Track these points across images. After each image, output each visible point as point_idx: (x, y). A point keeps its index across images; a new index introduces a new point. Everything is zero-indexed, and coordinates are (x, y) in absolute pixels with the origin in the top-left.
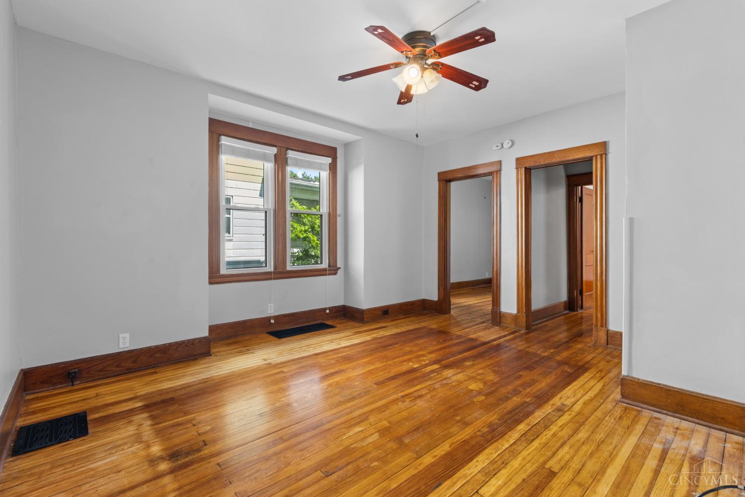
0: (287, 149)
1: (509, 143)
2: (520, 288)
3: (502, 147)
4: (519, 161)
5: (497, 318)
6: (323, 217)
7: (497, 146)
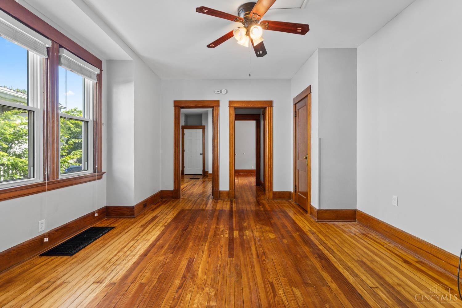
0: (61, 46)
1: (225, 91)
2: (231, 175)
3: (221, 92)
4: (231, 102)
5: (217, 194)
6: (89, 123)
7: (218, 92)
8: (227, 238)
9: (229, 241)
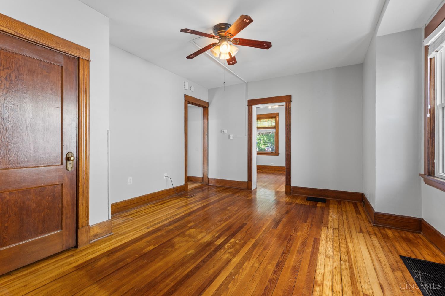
8: (235, 238)
9: (236, 234)
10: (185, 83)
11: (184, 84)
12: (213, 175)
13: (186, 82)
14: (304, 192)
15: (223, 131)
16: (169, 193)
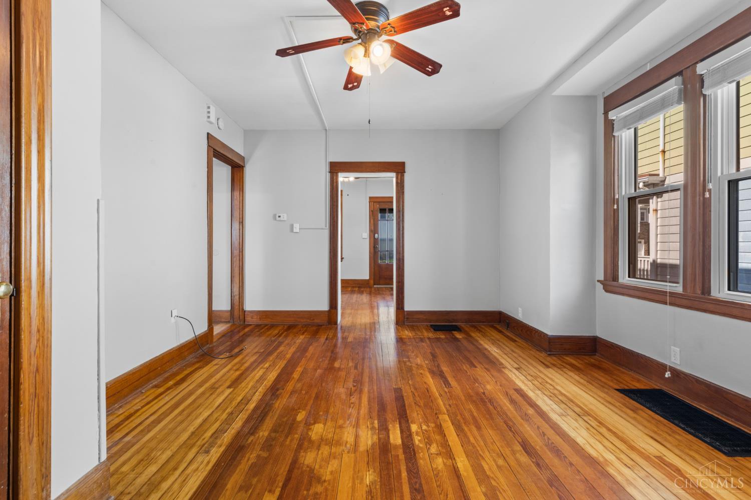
8: (413, 422)
9: (406, 414)
10: (209, 108)
11: (206, 110)
12: (253, 303)
13: (212, 107)
14: (425, 318)
15: (279, 217)
16: (182, 353)
